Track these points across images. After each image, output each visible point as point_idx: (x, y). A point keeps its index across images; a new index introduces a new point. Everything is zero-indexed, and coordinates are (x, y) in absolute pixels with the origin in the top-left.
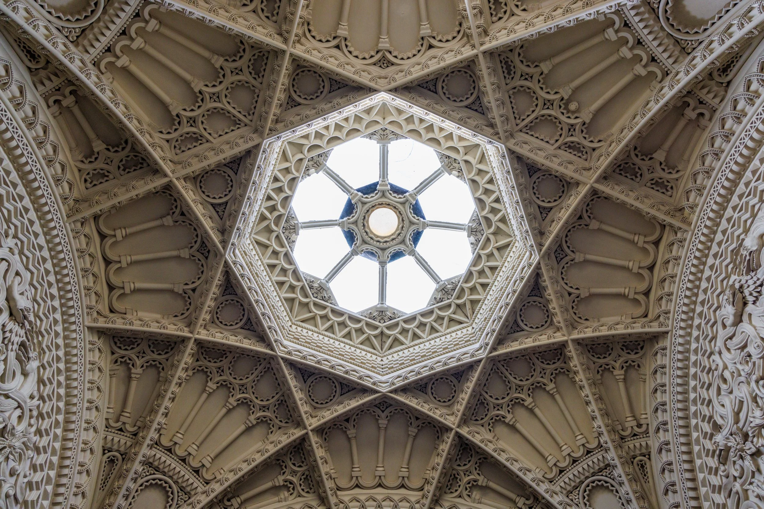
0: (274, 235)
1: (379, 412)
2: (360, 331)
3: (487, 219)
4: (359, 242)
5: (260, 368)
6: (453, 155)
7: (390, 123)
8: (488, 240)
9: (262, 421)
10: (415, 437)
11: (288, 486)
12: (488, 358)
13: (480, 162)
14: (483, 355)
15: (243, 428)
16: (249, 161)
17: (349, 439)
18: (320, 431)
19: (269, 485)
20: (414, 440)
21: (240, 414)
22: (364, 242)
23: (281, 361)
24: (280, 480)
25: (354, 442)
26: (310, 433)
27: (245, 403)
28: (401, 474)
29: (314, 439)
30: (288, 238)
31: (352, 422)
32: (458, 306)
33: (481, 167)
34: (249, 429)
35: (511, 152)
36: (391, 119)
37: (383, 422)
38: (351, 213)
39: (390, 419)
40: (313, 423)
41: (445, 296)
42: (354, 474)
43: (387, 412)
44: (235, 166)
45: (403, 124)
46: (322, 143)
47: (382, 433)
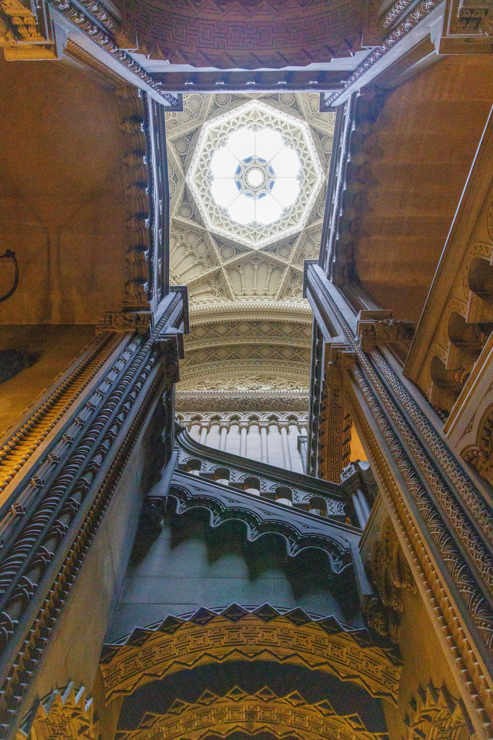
0: (203, 180)
1: (254, 262)
2: (244, 232)
3: (305, 170)
4: (243, 188)
5: (199, 239)
6: (288, 137)
7: (258, 121)
8: (306, 181)
9: (200, 264)
10: (271, 273)
11: (212, 292)
12: (304, 231)
13: (301, 140)
14: (302, 229)
15: (192, 265)
16: (196, 133)
17: (240, 275)
18: (227, 268)
19: (204, 291)
20: (271, 275)
21: (191, 259)
22: (246, 188)
23: (209, 234)
24: (209, 289)
25: (242, 276)
26: (223, 268)
27: (192, 254)
28: (265, 289)
29: (224, 271)
30: (209, 183)
31: (241, 267)
32: (292, 217)
33: (302, 142)
34: (195, 266)
35: (311, 126)
36: (258, 119)
37: (256, 267)
38: (239, 172)
39: (259, 266)
40: (223, 264)
41: (286, 213)
42: (243, 289)
43: (258, 263)
44: (190, 137)
45: (264, 121)
46: (226, 132)
47: (256, 272)
